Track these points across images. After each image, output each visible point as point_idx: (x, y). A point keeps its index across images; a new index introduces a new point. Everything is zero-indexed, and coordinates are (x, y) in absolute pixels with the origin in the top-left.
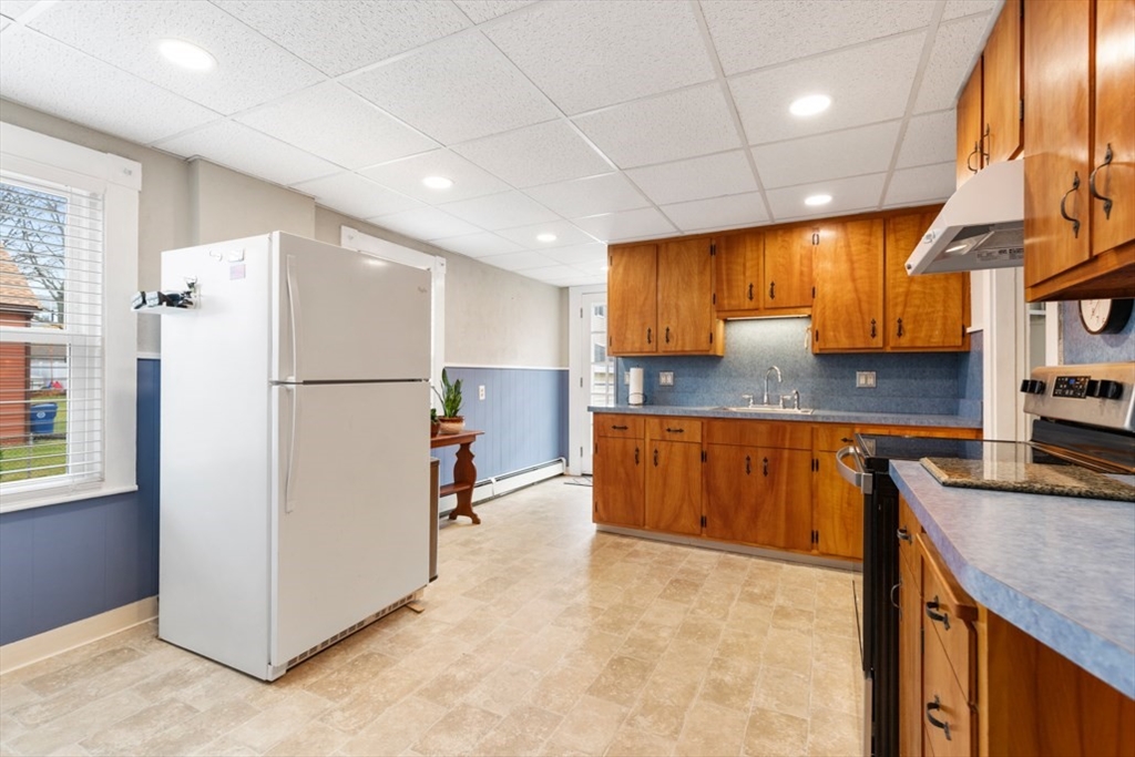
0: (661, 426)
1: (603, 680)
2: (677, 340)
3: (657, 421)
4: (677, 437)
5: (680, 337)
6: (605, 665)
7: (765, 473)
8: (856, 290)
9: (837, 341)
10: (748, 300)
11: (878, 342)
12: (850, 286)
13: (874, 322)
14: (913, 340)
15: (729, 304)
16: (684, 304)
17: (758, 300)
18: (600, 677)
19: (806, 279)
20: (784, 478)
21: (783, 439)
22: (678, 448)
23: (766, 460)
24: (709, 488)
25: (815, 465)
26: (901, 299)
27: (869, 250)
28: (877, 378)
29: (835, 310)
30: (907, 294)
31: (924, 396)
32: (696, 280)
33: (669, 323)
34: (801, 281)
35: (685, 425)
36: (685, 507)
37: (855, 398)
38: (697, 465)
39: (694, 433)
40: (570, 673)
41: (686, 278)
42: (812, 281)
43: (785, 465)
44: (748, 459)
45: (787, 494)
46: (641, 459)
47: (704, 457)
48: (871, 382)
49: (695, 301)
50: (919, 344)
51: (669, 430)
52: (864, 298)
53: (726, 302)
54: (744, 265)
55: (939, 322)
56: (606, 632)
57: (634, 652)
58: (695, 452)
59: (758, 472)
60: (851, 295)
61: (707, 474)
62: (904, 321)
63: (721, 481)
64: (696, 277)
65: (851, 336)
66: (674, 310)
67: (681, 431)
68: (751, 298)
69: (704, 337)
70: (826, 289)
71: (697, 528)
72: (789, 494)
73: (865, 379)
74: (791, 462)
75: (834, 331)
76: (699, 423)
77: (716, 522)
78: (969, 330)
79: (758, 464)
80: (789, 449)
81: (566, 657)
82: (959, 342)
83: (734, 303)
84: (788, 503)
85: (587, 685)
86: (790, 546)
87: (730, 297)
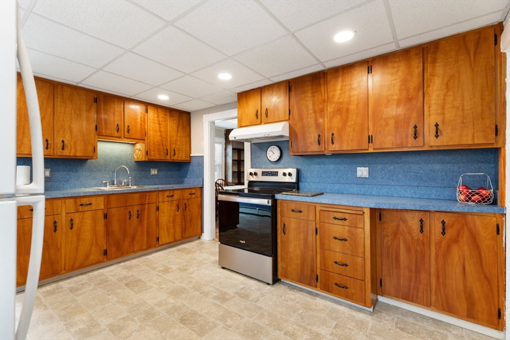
0: (76, 203)
2: (71, 149)
3: (72, 200)
4: (86, 208)
5: (72, 147)
7: (138, 217)
8: (161, 136)
9: (155, 156)
10: (116, 132)
11: (168, 158)
12: (159, 134)
13: (167, 150)
14: (178, 157)
15: (106, 132)
16: (76, 127)
17: (121, 133)
19: (143, 127)
20: (146, 217)
21: (145, 200)
22: (88, 215)
23: (138, 211)
24: (108, 233)
25: (158, 209)
26: (174, 142)
27: (165, 121)
28: (158, 171)
29: (154, 143)
30: (176, 140)
31: (172, 177)
32: (84, 114)
33: (64, 137)
34: (141, 128)
35: (93, 200)
36: (94, 248)
37: (151, 179)
38: (101, 222)
39: (100, 204)
41: (77, 112)
42: (145, 129)
43: (146, 211)
44: (130, 212)
45: (147, 224)
46: (59, 228)
47: (106, 216)
48: (156, 173)
49: (84, 126)
50: (179, 159)
51: (81, 205)
52: (164, 139)
53: (104, 131)
54: (114, 114)
55: (184, 152)
58: (100, 215)
59: (134, 217)
60: (160, 138)
61: (107, 226)
62: (175, 150)
63: (115, 227)
64: (85, 113)
65: (159, 154)
66: (69, 130)
67: (90, 204)
68: (118, 131)
69: (90, 148)
70: (151, 133)
71: (101, 257)
72: (148, 224)
73: (154, 172)
74: (149, 209)
75: (154, 152)
76: (102, 198)
77: (112, 250)
78: (191, 155)
79: (134, 214)
80: (148, 204)
82: (189, 159)
83: (109, 132)
84: (148, 228)
86: (149, 247)
87: (106, 128)
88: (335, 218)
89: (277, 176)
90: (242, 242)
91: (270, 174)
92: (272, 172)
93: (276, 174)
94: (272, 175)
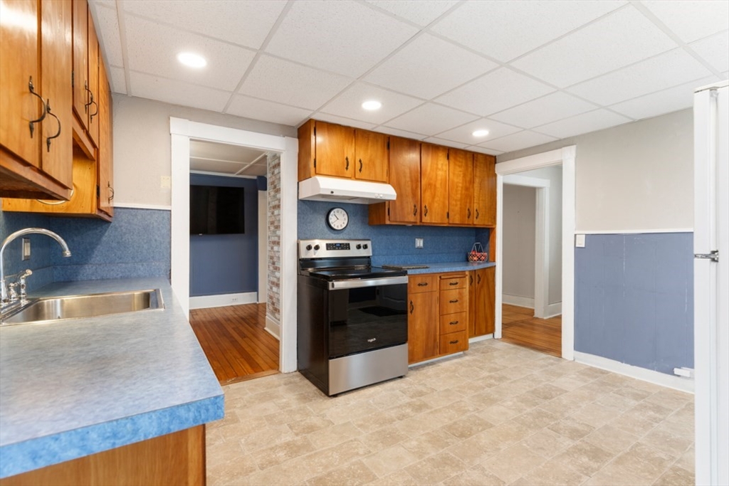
1: (480, 429)
6: (474, 436)
18: (481, 431)
40: (501, 438)
56: (457, 458)
57: (447, 438)
81: (500, 449)
85: (492, 429)
88: (451, 284)
89: (349, 249)
90: (371, 341)
91: (338, 247)
92: (340, 244)
93: (347, 247)
94: (342, 249)
